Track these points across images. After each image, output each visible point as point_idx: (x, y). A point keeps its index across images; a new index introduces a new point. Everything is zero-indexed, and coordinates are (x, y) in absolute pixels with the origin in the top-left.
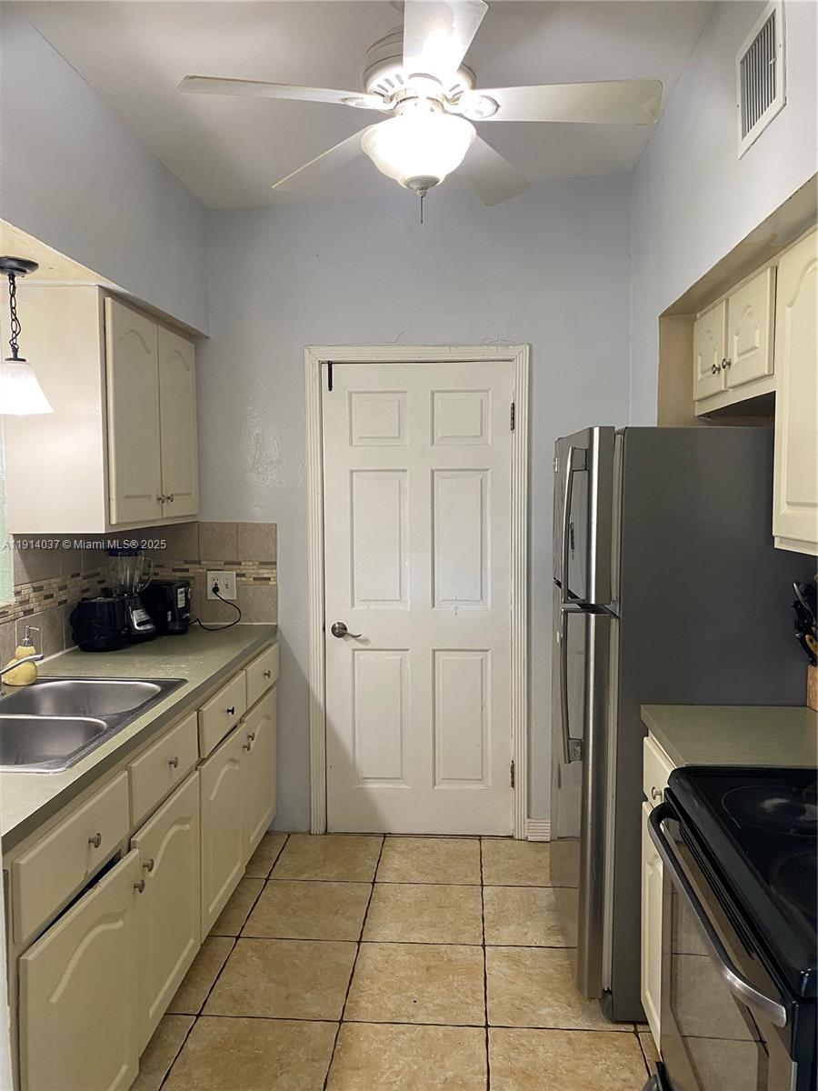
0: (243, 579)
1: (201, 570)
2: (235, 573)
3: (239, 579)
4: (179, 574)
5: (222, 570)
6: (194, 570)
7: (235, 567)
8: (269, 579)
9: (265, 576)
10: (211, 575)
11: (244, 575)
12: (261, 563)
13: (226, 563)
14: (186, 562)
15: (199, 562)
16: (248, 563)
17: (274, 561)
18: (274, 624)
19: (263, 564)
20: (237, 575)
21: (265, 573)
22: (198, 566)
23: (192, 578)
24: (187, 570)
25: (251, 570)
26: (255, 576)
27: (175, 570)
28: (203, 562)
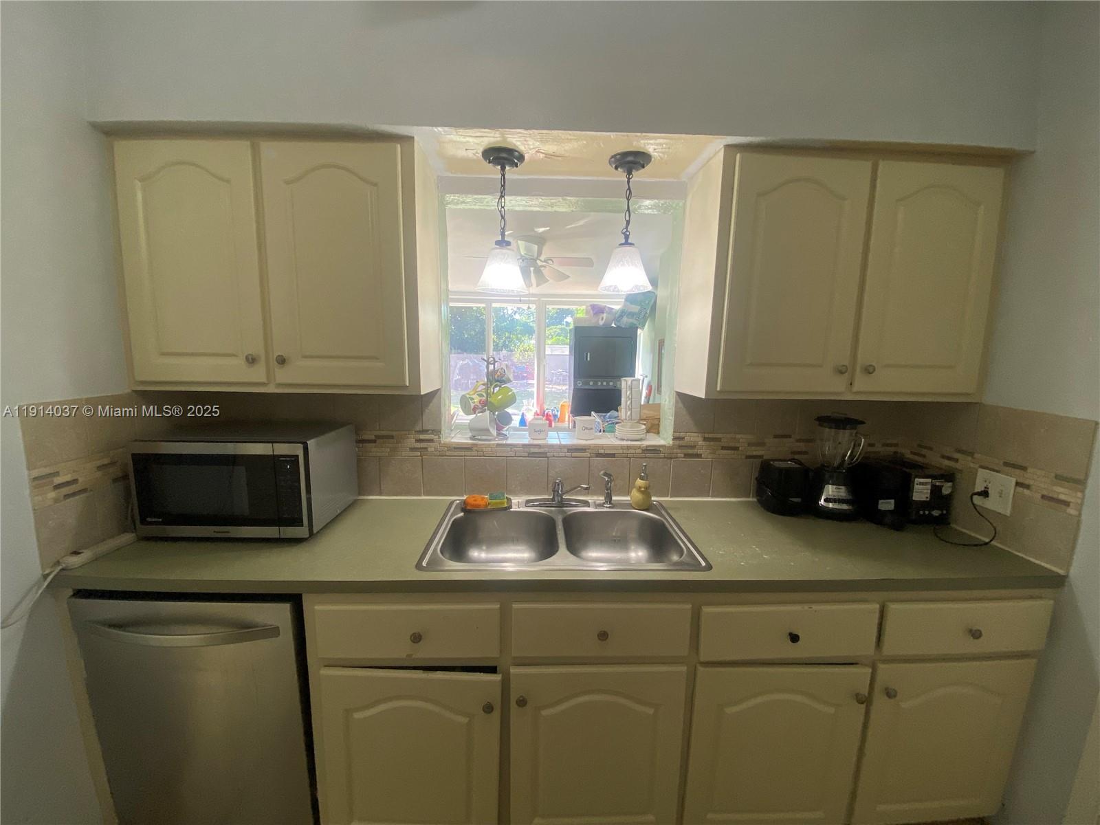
0: (1026, 492)
1: (972, 465)
2: (1014, 480)
3: (1020, 489)
4: (947, 462)
5: (997, 471)
6: (964, 462)
7: (1018, 471)
8: (1067, 504)
9: (1062, 497)
10: (982, 474)
11: (1028, 487)
12: (1057, 477)
13: (1006, 464)
14: (959, 451)
15: (971, 454)
16: (1039, 472)
17: (1082, 477)
18: (1062, 572)
19: (1061, 479)
20: (1017, 484)
21: (1062, 492)
22: (970, 458)
23: (961, 471)
24: (957, 460)
25: (1040, 481)
26: (1045, 493)
27: (943, 457)
28: (976, 456)
